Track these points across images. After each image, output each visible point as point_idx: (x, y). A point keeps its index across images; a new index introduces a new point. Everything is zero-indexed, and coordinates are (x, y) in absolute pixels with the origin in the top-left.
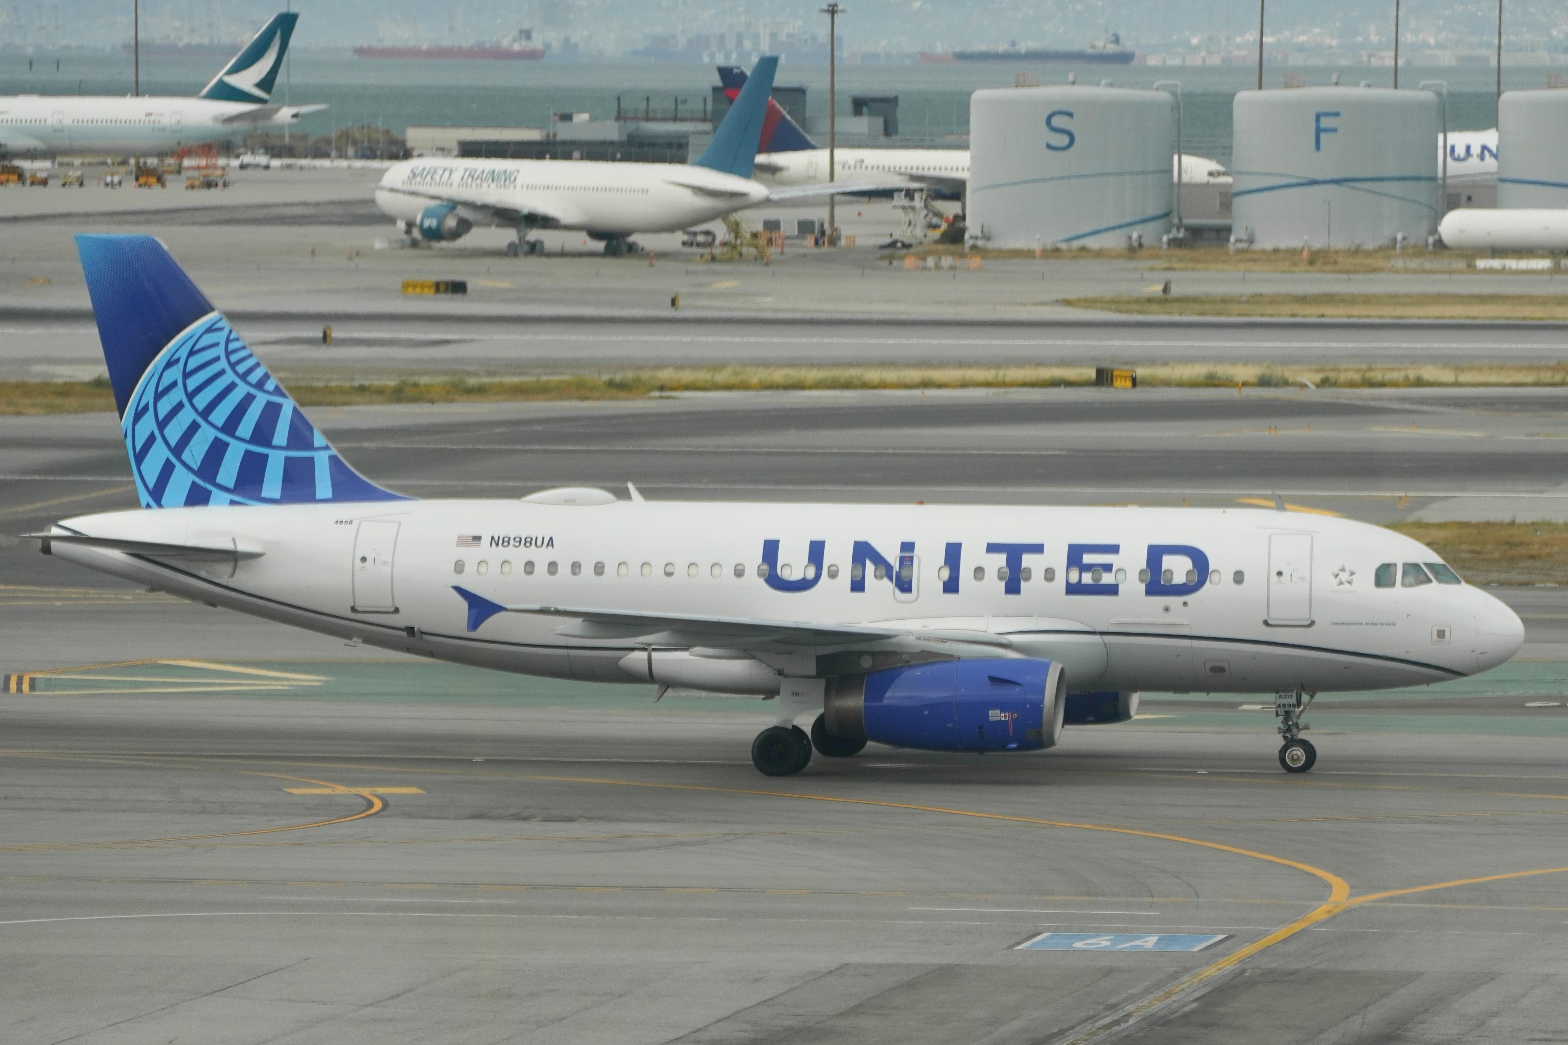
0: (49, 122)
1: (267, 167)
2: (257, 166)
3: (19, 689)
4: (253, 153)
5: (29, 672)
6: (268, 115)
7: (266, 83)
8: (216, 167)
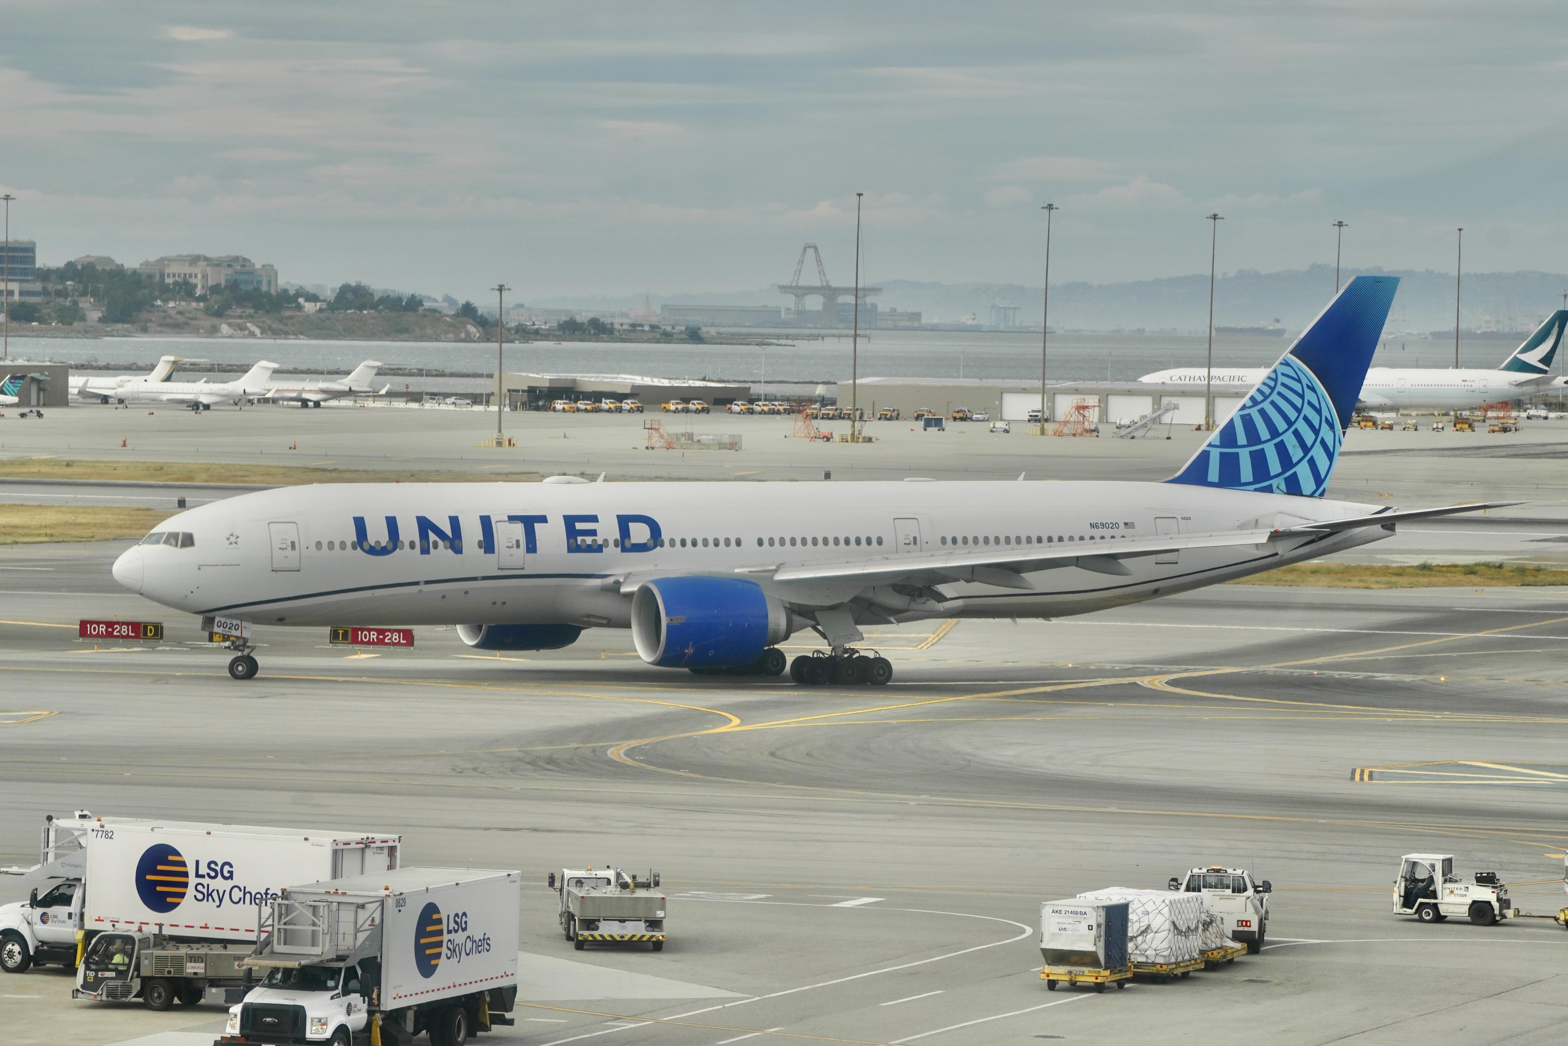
0: (1395, 386)
1: (1546, 418)
2: (1538, 417)
3: (1362, 779)
4: (1536, 408)
5: (1369, 767)
6: (1548, 381)
7: (1547, 359)
8: (1510, 417)
